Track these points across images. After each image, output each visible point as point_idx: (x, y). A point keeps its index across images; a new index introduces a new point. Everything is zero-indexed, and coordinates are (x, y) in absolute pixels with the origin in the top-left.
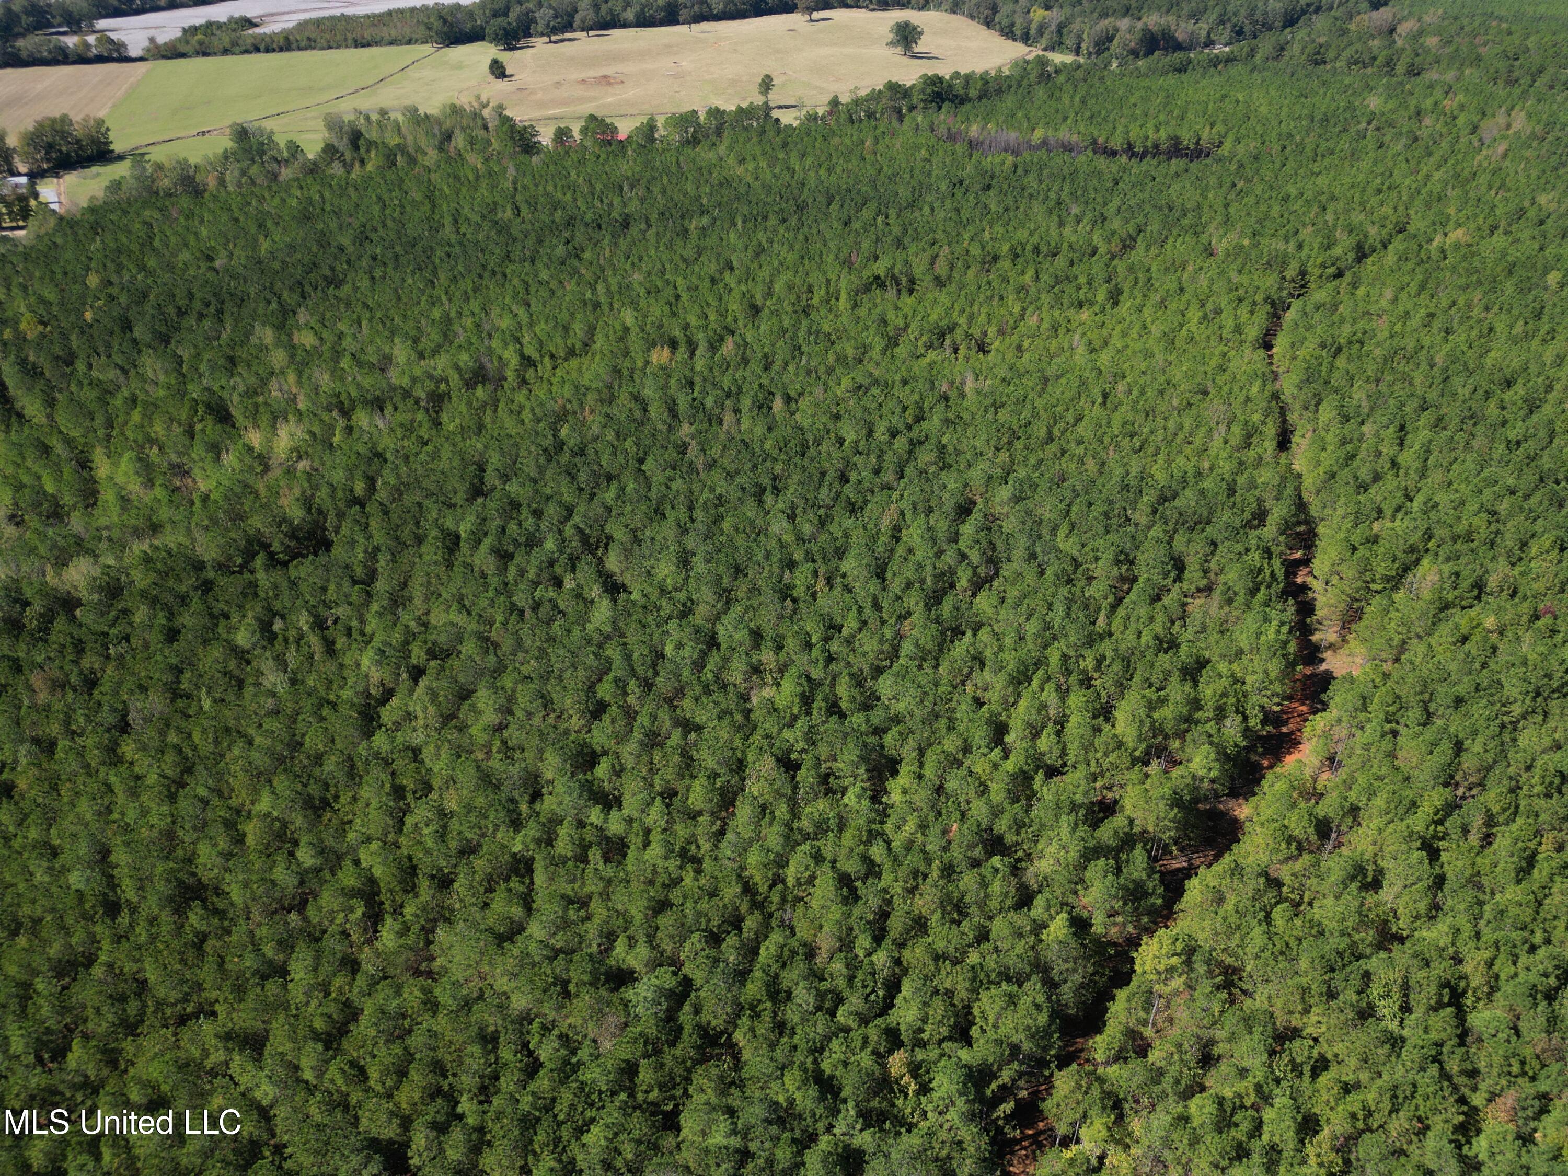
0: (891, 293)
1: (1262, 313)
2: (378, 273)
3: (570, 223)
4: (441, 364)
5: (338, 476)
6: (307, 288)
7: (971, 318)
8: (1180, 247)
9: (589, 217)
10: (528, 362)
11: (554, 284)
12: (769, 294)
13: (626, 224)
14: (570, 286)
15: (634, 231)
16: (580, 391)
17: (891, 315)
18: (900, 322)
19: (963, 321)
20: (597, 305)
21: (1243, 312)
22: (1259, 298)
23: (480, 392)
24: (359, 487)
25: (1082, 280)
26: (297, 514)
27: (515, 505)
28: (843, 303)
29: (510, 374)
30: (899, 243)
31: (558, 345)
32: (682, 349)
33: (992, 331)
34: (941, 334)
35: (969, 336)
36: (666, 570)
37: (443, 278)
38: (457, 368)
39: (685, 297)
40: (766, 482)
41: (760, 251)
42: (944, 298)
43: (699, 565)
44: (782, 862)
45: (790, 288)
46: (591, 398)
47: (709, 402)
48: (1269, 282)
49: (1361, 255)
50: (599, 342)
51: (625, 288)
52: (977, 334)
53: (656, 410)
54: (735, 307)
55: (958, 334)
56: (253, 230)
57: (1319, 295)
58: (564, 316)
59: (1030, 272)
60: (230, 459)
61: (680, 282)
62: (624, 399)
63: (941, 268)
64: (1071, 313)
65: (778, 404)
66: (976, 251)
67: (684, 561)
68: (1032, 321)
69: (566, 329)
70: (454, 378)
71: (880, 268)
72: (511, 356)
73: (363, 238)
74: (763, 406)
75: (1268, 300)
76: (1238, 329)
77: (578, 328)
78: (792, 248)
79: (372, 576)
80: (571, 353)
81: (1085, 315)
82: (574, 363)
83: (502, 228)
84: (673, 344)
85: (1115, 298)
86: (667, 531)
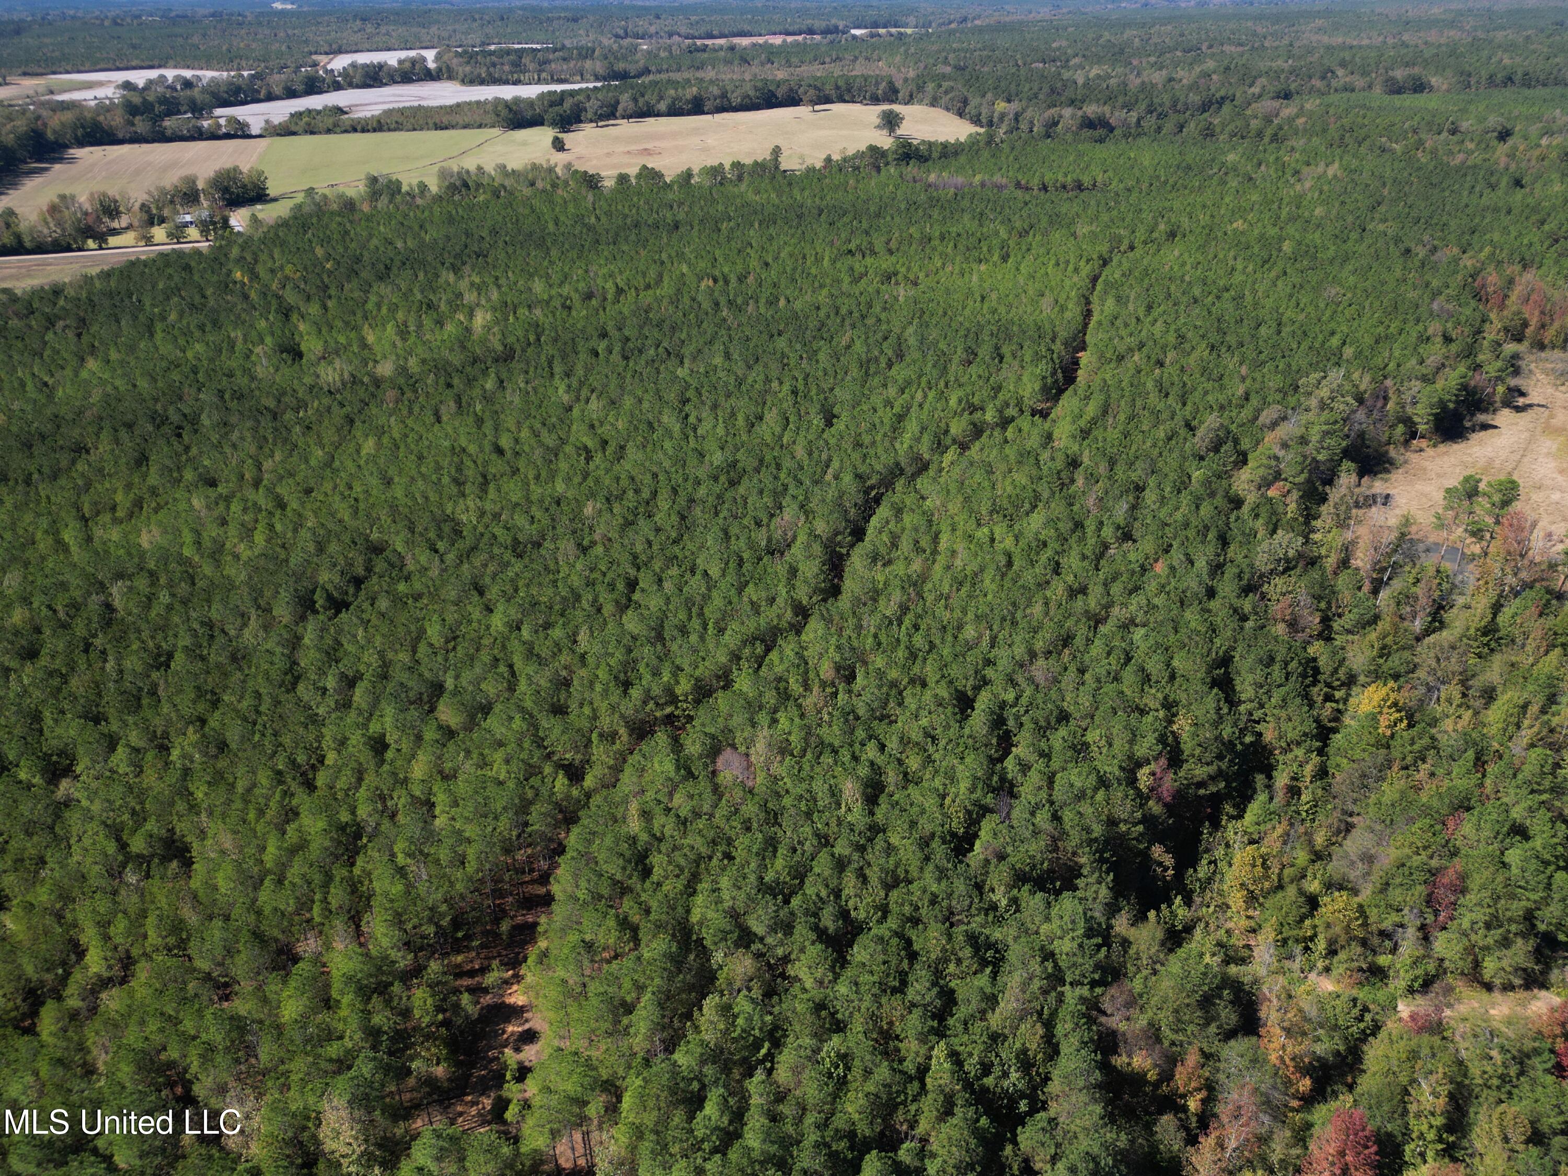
0: (859, 256)
1: (1097, 263)
2: (510, 251)
3: (637, 225)
4: (566, 290)
5: (520, 333)
6: (465, 258)
7: (909, 269)
8: (1057, 236)
9: (650, 222)
10: (620, 291)
11: (633, 253)
12: (776, 258)
13: (677, 227)
14: (643, 253)
15: (682, 230)
16: (659, 300)
17: (857, 266)
18: (863, 270)
19: (903, 270)
20: (662, 263)
21: (1082, 263)
22: (1095, 257)
23: (594, 302)
24: (532, 338)
25: (985, 249)
26: (500, 348)
27: (628, 339)
28: (826, 262)
29: (609, 297)
30: (867, 233)
31: (640, 282)
32: (721, 283)
33: (921, 275)
34: (889, 277)
35: (906, 277)
36: (718, 360)
37: (554, 253)
38: (577, 290)
39: (721, 260)
40: (775, 332)
41: (771, 238)
42: (893, 259)
43: (736, 356)
44: (781, 437)
45: (791, 255)
46: (665, 302)
47: (739, 301)
48: (1104, 248)
49: (1172, 235)
50: (666, 279)
51: (681, 256)
52: (912, 276)
53: (706, 305)
54: (754, 263)
55: (900, 277)
56: (417, 228)
58: (642, 267)
59: (951, 244)
60: (450, 328)
61: (717, 253)
62: (686, 300)
63: (893, 245)
64: (975, 266)
65: (782, 303)
66: (917, 235)
67: (727, 356)
68: (949, 269)
69: (644, 275)
70: (575, 296)
71: (852, 246)
72: (610, 285)
73: (494, 232)
74: (772, 302)
75: (1101, 257)
76: (1076, 270)
77: (652, 274)
78: (793, 236)
79: (551, 367)
80: (648, 287)
81: (983, 267)
82: (650, 292)
83: (590, 228)
84: (715, 281)
85: (1005, 258)
86: (718, 347)
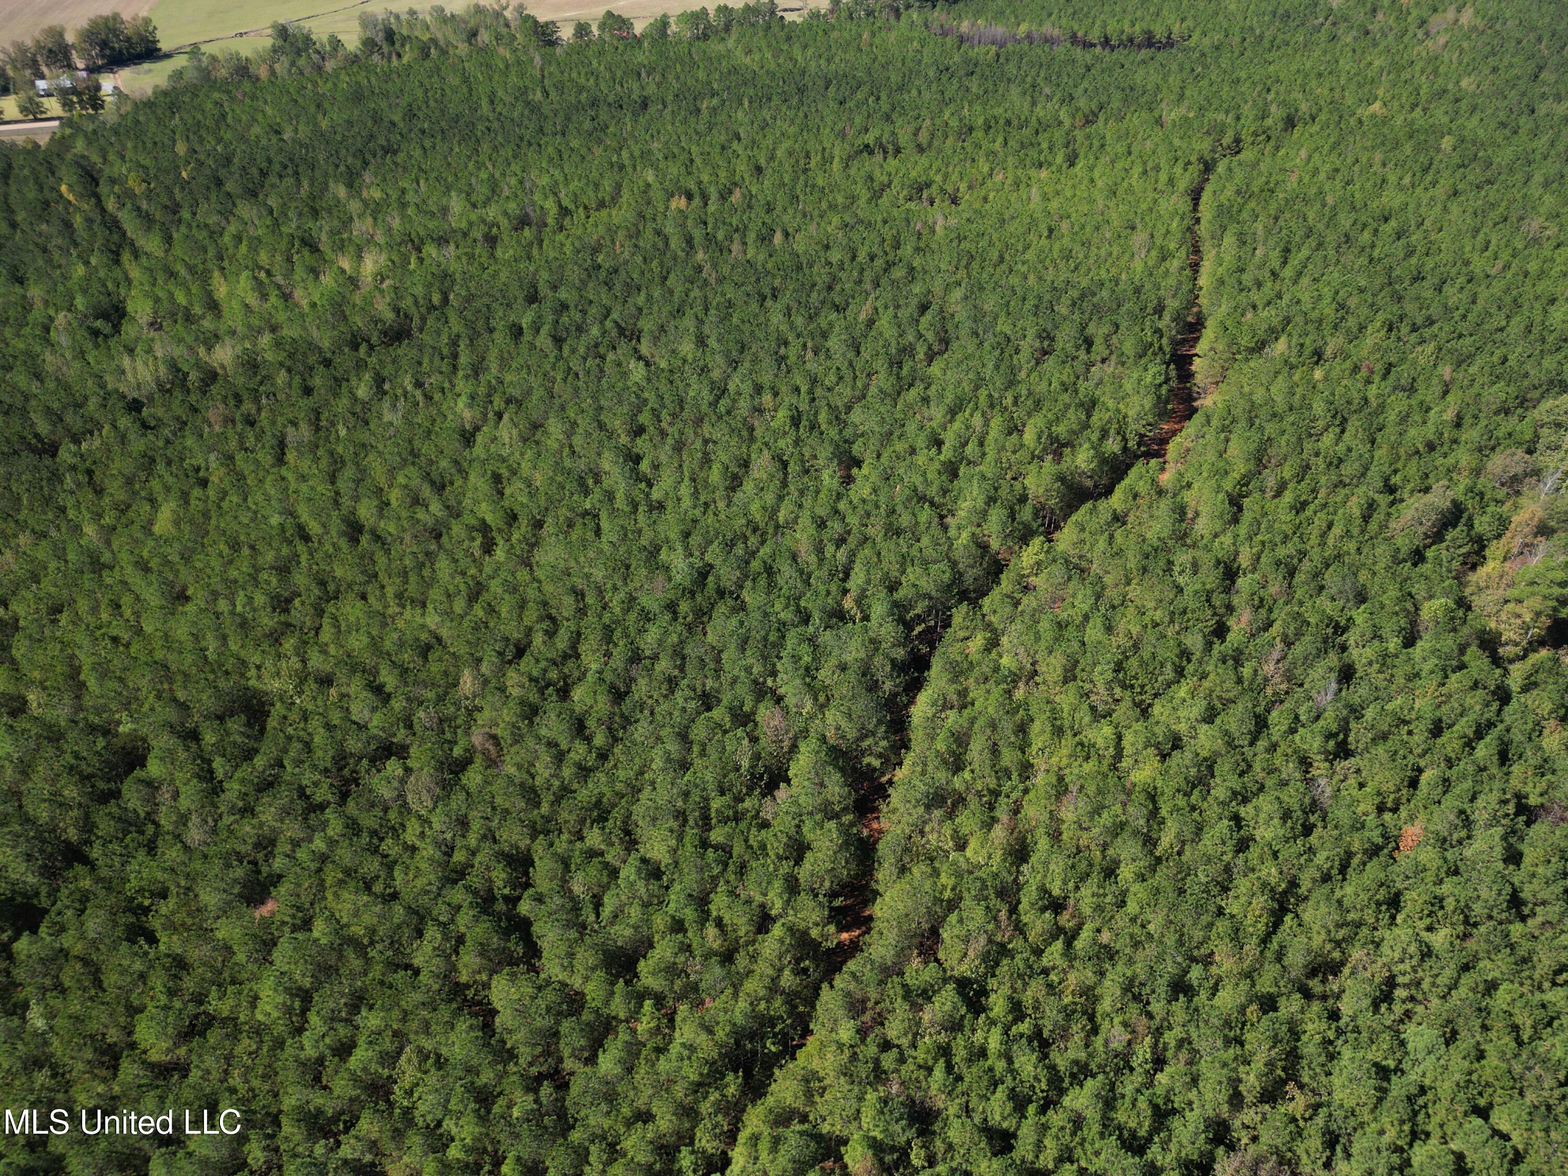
0: (879, 157)
1: (1195, 169)
2: (428, 143)
3: (594, 103)
4: (492, 212)
5: (419, 290)
6: (368, 156)
7: (946, 177)
8: (1136, 120)
9: (611, 99)
10: (564, 212)
11: (584, 151)
12: (772, 158)
13: (645, 105)
14: (598, 151)
15: (653, 109)
16: (612, 231)
17: (877, 173)
18: (885, 179)
19: (938, 178)
20: (622, 167)
21: (1178, 169)
22: (1193, 159)
23: (527, 232)
24: (436, 299)
25: (1045, 146)
26: (389, 316)
27: (564, 307)
28: (836, 165)
29: (550, 221)
30: (888, 118)
31: (590, 198)
32: (697, 201)
33: (963, 186)
34: (919, 189)
35: (942, 190)
36: (687, 348)
37: (485, 147)
38: (505, 213)
39: (698, 161)
40: (767, 291)
41: (764, 126)
42: (924, 161)
43: (712, 342)
44: (775, 511)
45: (790, 154)
46: (621, 235)
47: (720, 236)
48: (1203, 145)
49: (1290, 123)
50: (626, 195)
51: (646, 154)
52: (950, 189)
53: (676, 243)
54: (742, 167)
55: (934, 189)
56: (312, 109)
57: (1247, 155)
58: (595, 175)
59: (1000, 140)
60: (328, 280)
61: (694, 149)
62: (649, 234)
63: (923, 138)
64: (1033, 173)
65: (778, 238)
66: (954, 123)
67: (701, 341)
68: (998, 178)
69: (597, 186)
70: (504, 222)
71: (870, 138)
72: (550, 205)
73: (410, 115)
74: (765, 238)
75: (1201, 159)
76: (1171, 181)
77: (607, 185)
78: (792, 122)
79: (455, 356)
80: (602, 205)
81: (1044, 174)
82: (604, 213)
83: (534, 109)
84: (690, 197)
85: (1072, 161)
86: (688, 322)
